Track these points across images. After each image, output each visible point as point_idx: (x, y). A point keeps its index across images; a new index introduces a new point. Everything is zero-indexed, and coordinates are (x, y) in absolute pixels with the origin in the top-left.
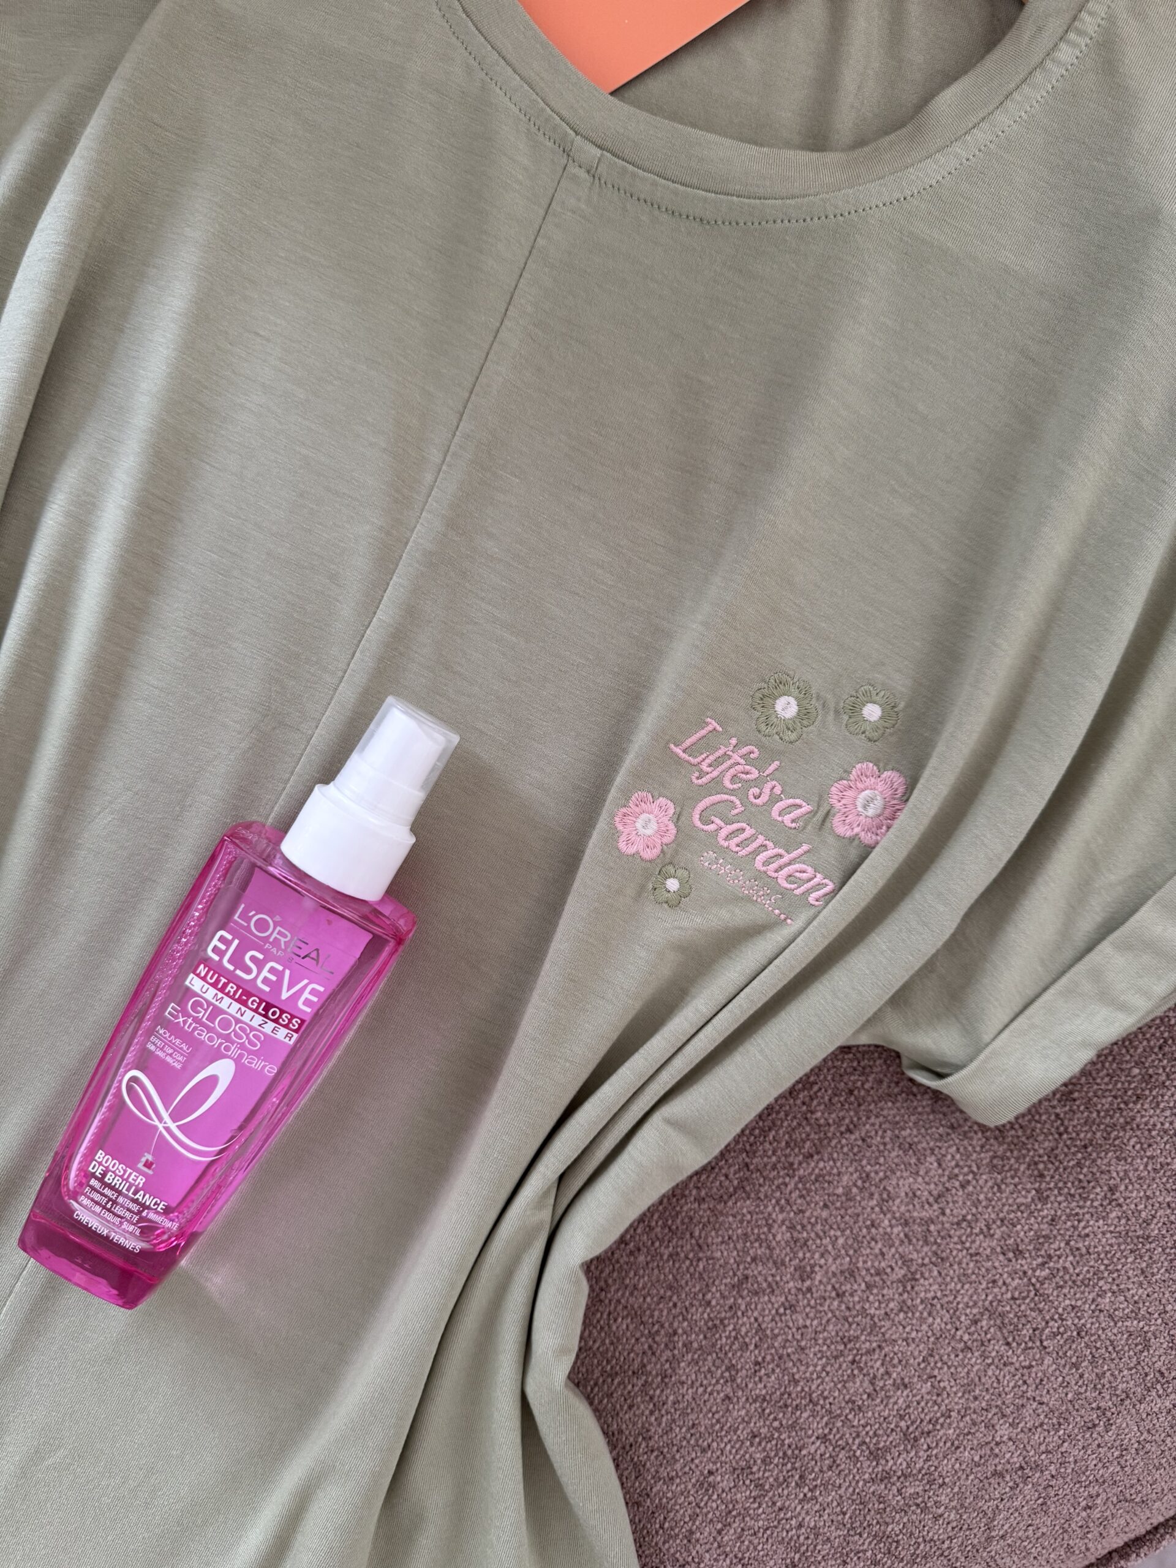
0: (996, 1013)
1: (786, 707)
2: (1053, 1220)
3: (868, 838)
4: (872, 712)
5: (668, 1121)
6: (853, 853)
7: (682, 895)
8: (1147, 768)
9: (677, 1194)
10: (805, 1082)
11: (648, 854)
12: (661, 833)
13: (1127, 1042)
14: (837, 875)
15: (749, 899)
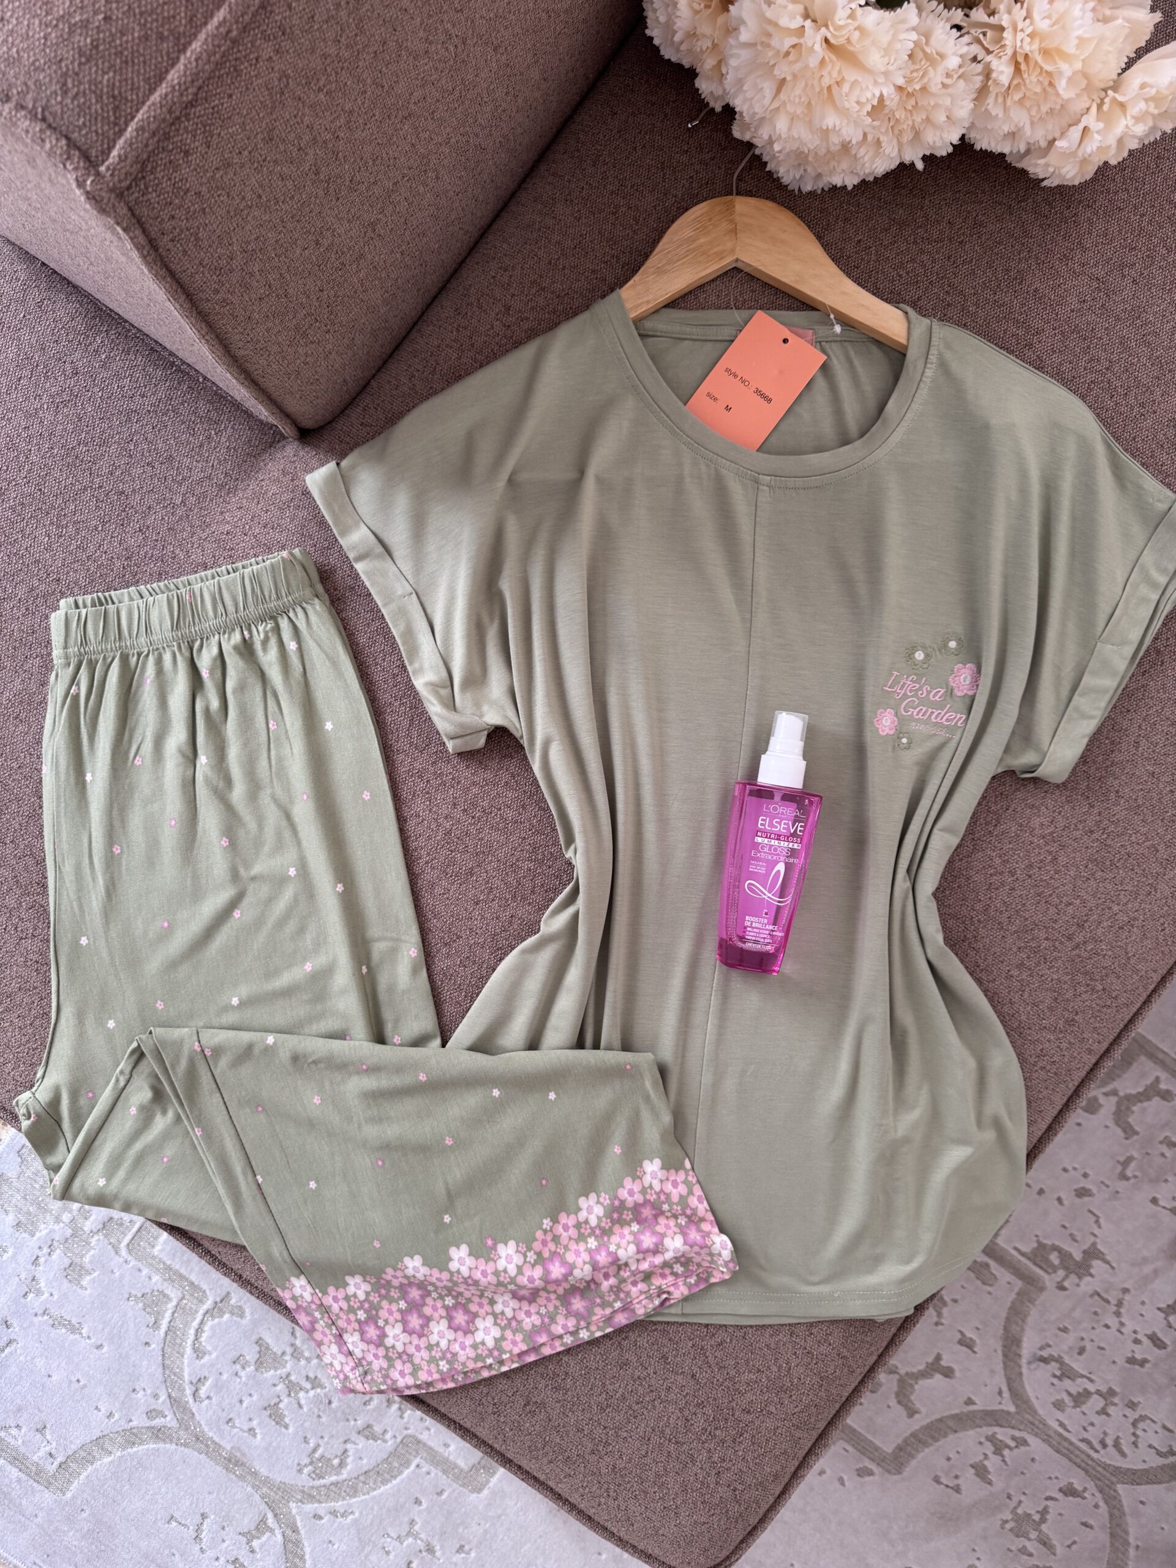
0: (1045, 738)
1: (919, 656)
2: (1100, 814)
3: (971, 693)
4: (953, 644)
5: (940, 830)
6: (968, 701)
7: (910, 743)
8: (1063, 625)
9: (951, 862)
10: (984, 797)
11: (891, 732)
12: (893, 722)
13: (1099, 731)
14: (965, 711)
15: (935, 735)
